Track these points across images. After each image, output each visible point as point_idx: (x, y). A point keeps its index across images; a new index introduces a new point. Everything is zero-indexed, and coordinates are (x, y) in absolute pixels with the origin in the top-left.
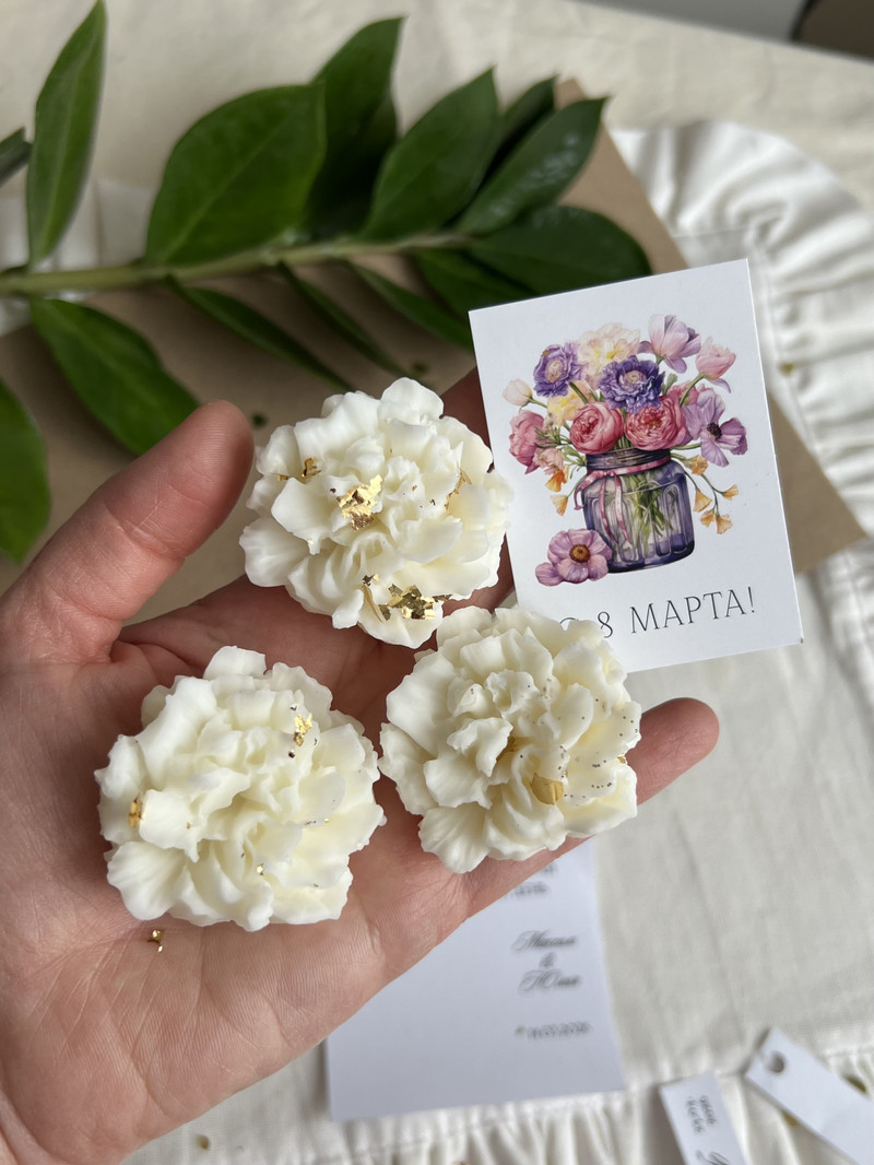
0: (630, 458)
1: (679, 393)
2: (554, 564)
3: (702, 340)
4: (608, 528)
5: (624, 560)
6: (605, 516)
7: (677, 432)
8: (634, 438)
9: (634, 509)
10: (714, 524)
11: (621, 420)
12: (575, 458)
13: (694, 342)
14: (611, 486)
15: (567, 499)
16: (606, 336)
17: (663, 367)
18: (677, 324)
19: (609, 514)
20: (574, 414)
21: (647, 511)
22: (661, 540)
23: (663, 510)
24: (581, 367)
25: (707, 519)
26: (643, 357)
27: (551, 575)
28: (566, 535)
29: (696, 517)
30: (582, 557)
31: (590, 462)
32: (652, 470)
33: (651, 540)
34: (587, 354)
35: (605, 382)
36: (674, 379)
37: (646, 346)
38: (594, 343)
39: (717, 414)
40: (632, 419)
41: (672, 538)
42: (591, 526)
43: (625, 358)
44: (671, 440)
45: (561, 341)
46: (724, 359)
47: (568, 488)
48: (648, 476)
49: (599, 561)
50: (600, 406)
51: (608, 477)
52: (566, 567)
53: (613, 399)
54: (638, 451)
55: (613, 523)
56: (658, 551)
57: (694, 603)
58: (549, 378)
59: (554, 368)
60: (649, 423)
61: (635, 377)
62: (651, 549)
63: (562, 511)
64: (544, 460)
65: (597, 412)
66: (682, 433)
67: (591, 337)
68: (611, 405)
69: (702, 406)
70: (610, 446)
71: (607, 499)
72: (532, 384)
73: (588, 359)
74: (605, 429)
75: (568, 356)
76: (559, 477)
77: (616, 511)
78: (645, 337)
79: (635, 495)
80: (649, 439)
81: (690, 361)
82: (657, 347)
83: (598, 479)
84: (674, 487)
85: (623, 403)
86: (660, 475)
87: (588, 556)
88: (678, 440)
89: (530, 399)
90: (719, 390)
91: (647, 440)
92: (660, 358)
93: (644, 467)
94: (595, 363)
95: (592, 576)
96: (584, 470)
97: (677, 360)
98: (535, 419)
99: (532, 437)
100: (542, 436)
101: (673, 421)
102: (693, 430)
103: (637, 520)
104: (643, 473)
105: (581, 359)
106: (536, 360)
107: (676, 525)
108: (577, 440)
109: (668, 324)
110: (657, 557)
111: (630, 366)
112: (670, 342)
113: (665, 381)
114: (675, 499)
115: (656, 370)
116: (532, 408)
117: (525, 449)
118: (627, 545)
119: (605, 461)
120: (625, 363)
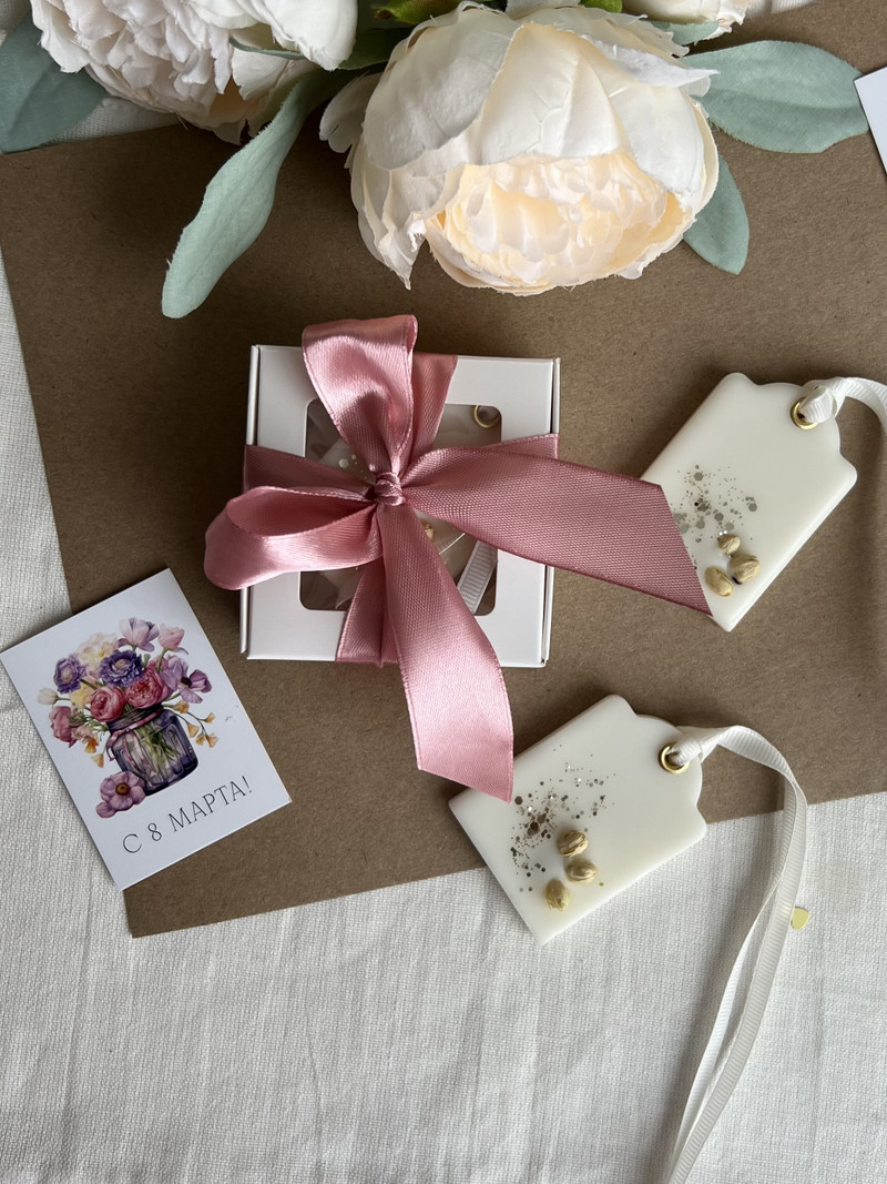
0: (136, 716)
1: (154, 665)
2: (107, 802)
3: (158, 626)
4: (136, 767)
5: (154, 784)
6: (132, 759)
7: (161, 691)
8: (134, 702)
9: (149, 749)
10: (206, 742)
11: (122, 693)
12: (99, 728)
13: (153, 630)
14: (129, 738)
15: (102, 755)
16: (94, 643)
17: (138, 652)
18: (138, 622)
19: (134, 757)
20: (89, 699)
21: (159, 747)
22: (174, 763)
23: (168, 743)
24: (84, 667)
25: (200, 740)
26: (122, 649)
27: (108, 810)
28: (109, 780)
29: (192, 741)
30: (124, 791)
31: (110, 727)
32: (153, 720)
33: (167, 766)
34: (85, 659)
35: (103, 672)
36: (148, 657)
37: (122, 642)
38: (87, 650)
39: (184, 671)
40: (129, 691)
41: (181, 760)
42: (124, 768)
43: (112, 653)
44: (159, 697)
45: (65, 655)
46: (176, 635)
47: (101, 748)
48: (152, 724)
49: (137, 790)
50: (105, 689)
51: (125, 733)
52: (116, 801)
53: (112, 682)
54: (139, 710)
55: (138, 761)
56: (175, 772)
57: (209, 799)
58: (65, 681)
59: (66, 673)
60: (141, 690)
61: (122, 664)
62: (169, 772)
63: (101, 764)
64: (78, 735)
65: (105, 693)
66: (165, 690)
67: (84, 647)
68: (112, 686)
69: (172, 668)
70: (120, 712)
71: (130, 747)
72: (55, 688)
73: (87, 661)
74: (113, 702)
75: (73, 663)
76: (93, 743)
77: (138, 753)
78: (120, 636)
79: (147, 739)
80: (144, 700)
81: (154, 642)
82: (130, 641)
83: (119, 737)
84: (171, 726)
85: (119, 683)
86: (159, 721)
87: (129, 789)
88: (164, 696)
89: (57, 699)
90: (180, 655)
91: (143, 701)
92: (135, 647)
93: (147, 719)
94: (92, 662)
95: (136, 802)
96: (108, 734)
97: (146, 644)
98: (64, 710)
99: (66, 723)
100: (72, 720)
101: (156, 684)
102: (172, 686)
103: (154, 756)
104: (148, 723)
105: (82, 663)
106: (53, 672)
107: (180, 750)
108: (96, 715)
109: (132, 624)
110: (175, 776)
111: (117, 657)
112: (137, 634)
113: (143, 660)
114: (175, 733)
115: (135, 655)
116: (59, 703)
117: (64, 731)
118: (153, 774)
119: (120, 723)
120: (112, 657)
